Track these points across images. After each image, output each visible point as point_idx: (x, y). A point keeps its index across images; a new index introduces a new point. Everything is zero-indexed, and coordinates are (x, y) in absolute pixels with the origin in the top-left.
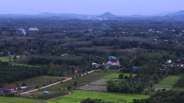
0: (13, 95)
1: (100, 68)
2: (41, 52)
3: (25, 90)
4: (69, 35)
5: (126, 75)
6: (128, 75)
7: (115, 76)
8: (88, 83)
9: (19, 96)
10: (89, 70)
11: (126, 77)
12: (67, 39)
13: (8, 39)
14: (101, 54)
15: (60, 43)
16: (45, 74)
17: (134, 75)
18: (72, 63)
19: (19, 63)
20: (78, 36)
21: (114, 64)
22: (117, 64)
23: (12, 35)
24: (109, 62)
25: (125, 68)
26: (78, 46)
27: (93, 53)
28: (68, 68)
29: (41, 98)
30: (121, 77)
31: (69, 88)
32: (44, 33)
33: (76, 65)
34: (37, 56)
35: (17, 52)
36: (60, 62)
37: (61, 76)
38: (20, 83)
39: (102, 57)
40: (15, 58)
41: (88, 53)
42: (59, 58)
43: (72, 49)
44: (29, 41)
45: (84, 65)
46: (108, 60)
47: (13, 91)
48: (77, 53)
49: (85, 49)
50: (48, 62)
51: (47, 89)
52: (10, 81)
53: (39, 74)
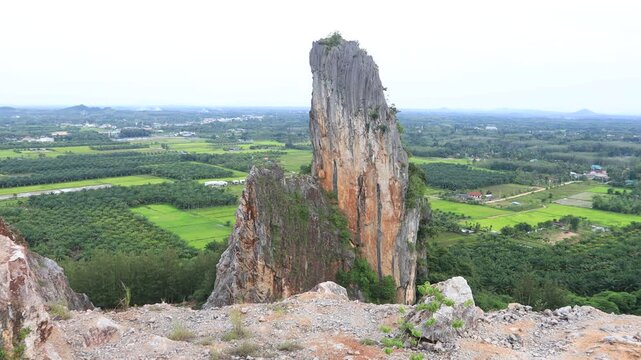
0: (476, 203)
1: (581, 179)
2: (504, 155)
3: (491, 199)
4: (538, 137)
5: (616, 189)
6: (621, 191)
7: (602, 190)
8: (567, 196)
9: (484, 205)
10: (566, 181)
11: (617, 193)
12: (534, 141)
13: (464, 138)
14: (581, 162)
15: (527, 146)
16: (511, 182)
17: (629, 191)
18: (545, 171)
19: (480, 167)
20: (548, 139)
21: (599, 175)
22: (604, 175)
23: (467, 134)
24: (593, 173)
25: (615, 180)
26: (550, 151)
27: (572, 160)
28: (540, 177)
29: (509, 209)
30: (610, 192)
31: (543, 201)
32: (505, 133)
33: (550, 173)
34: (501, 161)
35: (475, 154)
36: (529, 169)
37: (531, 185)
38: (485, 190)
39: (582, 166)
40: (474, 161)
41: (565, 160)
42: (528, 164)
43: (543, 154)
44: (489, 141)
45: (561, 175)
46: (590, 170)
47: (476, 199)
48: (550, 159)
49: (561, 154)
50: (514, 168)
51: (517, 200)
52: (472, 188)
53: (505, 182)
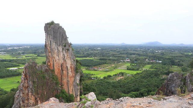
0: (96, 70)
1: (123, 62)
2: (103, 56)
3: (100, 69)
4: (112, 51)
5: (132, 64)
6: (134, 64)
7: (129, 64)
8: (120, 67)
9: (98, 71)
10: (120, 62)
11: (133, 65)
12: (111, 52)
13: (92, 52)
14: (123, 57)
15: (109, 53)
16: (105, 64)
17: (135, 64)
18: (114, 60)
19: (96, 60)
20: (114, 51)
21: (128, 60)
22: (129, 60)
23: (92, 51)
24: (126, 60)
25: (132, 62)
26: (115, 54)
27: (121, 57)
28: (113, 62)
29: (105, 71)
30: (131, 65)
31: (114, 68)
32: (103, 50)
33: (115, 61)
34: (102, 58)
35: (95, 56)
36: (110, 60)
37: (111, 64)
38: (98, 66)
39: (123, 58)
40: (95, 58)
41: (119, 57)
42: (109, 58)
43: (113, 55)
44: (99, 52)
45: (118, 61)
46: (126, 59)
47: (96, 69)
48: (115, 57)
49: (118, 55)
50: (106, 60)
51: (107, 69)
52: (95, 66)
53: (104, 64)
